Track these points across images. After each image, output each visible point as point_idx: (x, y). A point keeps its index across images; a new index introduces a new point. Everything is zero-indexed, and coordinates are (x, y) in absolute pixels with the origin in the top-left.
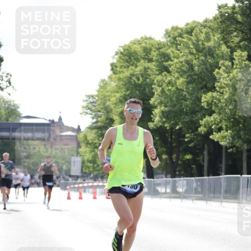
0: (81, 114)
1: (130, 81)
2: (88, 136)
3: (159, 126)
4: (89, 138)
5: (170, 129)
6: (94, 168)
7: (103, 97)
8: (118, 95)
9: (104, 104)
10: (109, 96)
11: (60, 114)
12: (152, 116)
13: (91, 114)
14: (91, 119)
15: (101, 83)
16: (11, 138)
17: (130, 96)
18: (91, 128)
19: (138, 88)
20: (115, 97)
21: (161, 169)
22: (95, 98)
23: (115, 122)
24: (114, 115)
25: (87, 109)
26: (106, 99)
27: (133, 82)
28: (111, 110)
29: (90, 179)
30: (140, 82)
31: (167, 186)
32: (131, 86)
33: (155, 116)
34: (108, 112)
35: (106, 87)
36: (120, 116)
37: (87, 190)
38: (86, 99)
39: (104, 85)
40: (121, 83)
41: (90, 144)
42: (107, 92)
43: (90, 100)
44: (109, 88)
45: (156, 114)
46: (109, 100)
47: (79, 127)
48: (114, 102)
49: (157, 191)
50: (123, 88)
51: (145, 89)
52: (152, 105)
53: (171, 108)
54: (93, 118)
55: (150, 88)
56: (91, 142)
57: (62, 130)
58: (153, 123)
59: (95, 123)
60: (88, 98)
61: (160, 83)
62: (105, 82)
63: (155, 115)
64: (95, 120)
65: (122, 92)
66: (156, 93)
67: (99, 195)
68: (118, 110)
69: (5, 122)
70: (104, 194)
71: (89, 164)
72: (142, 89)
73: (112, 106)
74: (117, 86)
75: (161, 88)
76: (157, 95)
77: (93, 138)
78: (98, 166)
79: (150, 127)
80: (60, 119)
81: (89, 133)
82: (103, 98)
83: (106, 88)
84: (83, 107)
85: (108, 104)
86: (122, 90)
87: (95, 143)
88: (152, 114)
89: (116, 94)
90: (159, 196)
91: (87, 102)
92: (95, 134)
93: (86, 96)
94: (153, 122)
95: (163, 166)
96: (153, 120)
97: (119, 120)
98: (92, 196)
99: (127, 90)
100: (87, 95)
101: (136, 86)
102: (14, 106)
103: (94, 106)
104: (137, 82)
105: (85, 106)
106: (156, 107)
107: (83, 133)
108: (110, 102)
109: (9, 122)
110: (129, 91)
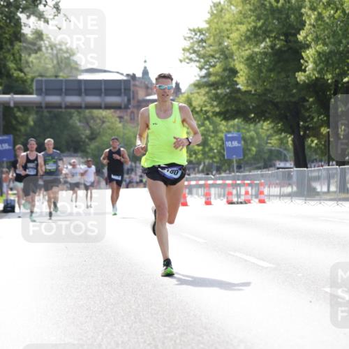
0: (181, 61)
1: (263, 4)
2: (193, 99)
3: (314, 77)
4: (194, 104)
5: (332, 82)
6: (204, 153)
7: (218, 31)
8: (243, 28)
9: (220, 44)
10: (227, 30)
11: (146, 65)
12: (302, 61)
13: (199, 61)
14: (198, 70)
15: (213, 8)
16: (63, 106)
17: (264, 28)
18: (198, 85)
19: (277, 15)
20: (238, 32)
21: (319, 152)
22: (203, 34)
23: (239, 75)
24: (236, 62)
25: (191, 54)
26: (222, 34)
27: (268, 5)
28: (232, 54)
29: (199, 172)
30: (280, 5)
31: (332, 181)
32: (265, 13)
33: (307, 62)
34: (226, 58)
35: (223, 15)
36: (246, 64)
37: (194, 191)
38: (189, 35)
39: (218, 12)
40: (248, 7)
41: (197, 113)
42: (225, 23)
43: (197, 37)
44: (227, 17)
45: (308, 57)
46: (228, 38)
47: (177, 85)
48: (237, 41)
49: (315, 189)
50: (251, 16)
51: (288, 17)
52: (301, 42)
53: (333, 48)
54: (201, 69)
55: (297, 15)
56: (198, 109)
57: (150, 91)
58: (303, 73)
59: (204, 77)
60: (194, 33)
61: (315, 5)
62: (220, 7)
63: (307, 59)
64: (204, 72)
65: (250, 23)
66: (308, 22)
67: (215, 198)
68: (243, 53)
69: (54, 78)
70: (224, 196)
71: (196, 147)
72: (284, 16)
73: (234, 48)
74: (240, 12)
75: (316, 13)
76: (310, 24)
77: (202, 104)
78: (211, 149)
79: (298, 80)
80: (145, 72)
81: (196, 95)
82: (217, 34)
83: (222, 17)
84: (184, 50)
85: (226, 44)
86: (250, 20)
87: (206, 112)
88: (303, 58)
89: (239, 26)
90: (317, 198)
91: (192, 41)
92: (204, 95)
93: (190, 30)
94: (304, 71)
95: (323, 147)
96: (303, 67)
97: (246, 71)
98: (203, 200)
99: (259, 19)
100: (192, 28)
101: (274, 11)
102: (67, 52)
103: (204, 47)
104: (275, 4)
105: (188, 47)
106: (308, 46)
107: (186, 95)
108: (230, 41)
109: (60, 78)
110: (262, 21)
